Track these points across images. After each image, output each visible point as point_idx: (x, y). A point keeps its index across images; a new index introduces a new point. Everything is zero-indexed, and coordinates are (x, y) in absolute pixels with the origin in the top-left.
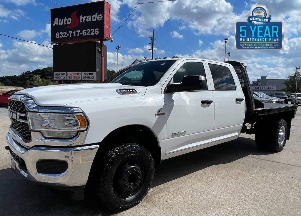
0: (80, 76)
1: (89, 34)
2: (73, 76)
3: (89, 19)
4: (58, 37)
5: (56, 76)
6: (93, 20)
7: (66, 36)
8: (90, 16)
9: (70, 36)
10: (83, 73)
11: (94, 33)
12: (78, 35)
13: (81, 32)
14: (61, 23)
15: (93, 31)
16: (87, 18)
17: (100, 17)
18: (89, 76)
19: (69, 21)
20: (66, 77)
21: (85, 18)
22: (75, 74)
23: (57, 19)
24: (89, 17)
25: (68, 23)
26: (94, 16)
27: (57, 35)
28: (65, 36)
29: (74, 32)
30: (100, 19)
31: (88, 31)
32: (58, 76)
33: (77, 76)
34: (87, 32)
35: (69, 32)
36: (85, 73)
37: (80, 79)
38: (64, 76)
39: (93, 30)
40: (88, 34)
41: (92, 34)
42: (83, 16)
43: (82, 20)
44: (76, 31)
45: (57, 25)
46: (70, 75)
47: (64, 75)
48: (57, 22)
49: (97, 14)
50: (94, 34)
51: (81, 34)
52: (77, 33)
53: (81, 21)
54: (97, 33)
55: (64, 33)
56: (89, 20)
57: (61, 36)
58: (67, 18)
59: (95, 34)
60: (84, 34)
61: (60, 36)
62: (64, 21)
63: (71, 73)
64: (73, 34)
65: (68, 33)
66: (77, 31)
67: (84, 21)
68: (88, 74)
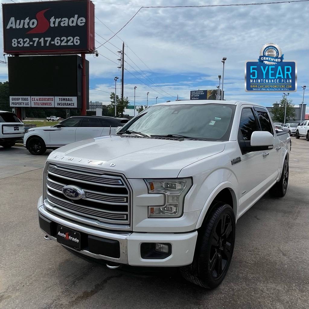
0: (53, 102)
1: (66, 44)
2: (42, 102)
3: (65, 22)
4: (16, 45)
5: (13, 101)
6: (71, 24)
7: (28, 45)
8: (67, 19)
9: (35, 45)
10: (57, 98)
11: (73, 42)
12: (48, 45)
13: (53, 40)
14: (19, 25)
15: (70, 39)
16: (61, 21)
17: (82, 22)
18: (66, 102)
19: (33, 23)
20: (30, 104)
21: (58, 20)
22: (44, 100)
23: (12, 19)
24: (65, 20)
25: (31, 26)
26: (72, 19)
27: (14, 43)
28: (26, 45)
29: (42, 40)
30: (81, 23)
31: (64, 39)
32: (17, 101)
33: (47, 102)
34: (61, 41)
35: (34, 39)
36: (61, 97)
37: (53, 106)
38: (26, 102)
39: (72, 38)
40: (63, 44)
41: (70, 43)
42: (55, 18)
43: (54, 23)
44: (44, 39)
45: (14, 27)
46: (36, 100)
47: (26, 100)
48: (13, 23)
49: (76, 16)
50: (72, 44)
51: (52, 43)
52: (45, 42)
53: (52, 25)
54: (77, 42)
55: (25, 40)
56: (64, 24)
57: (21, 44)
58: (30, 19)
59: (74, 44)
60: (58, 43)
61: (19, 45)
62: (24, 23)
63: (38, 97)
64: (39, 43)
65: (31, 40)
66: (46, 39)
67: (56, 25)
68: (64, 99)
